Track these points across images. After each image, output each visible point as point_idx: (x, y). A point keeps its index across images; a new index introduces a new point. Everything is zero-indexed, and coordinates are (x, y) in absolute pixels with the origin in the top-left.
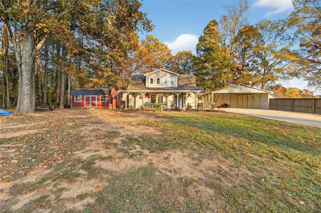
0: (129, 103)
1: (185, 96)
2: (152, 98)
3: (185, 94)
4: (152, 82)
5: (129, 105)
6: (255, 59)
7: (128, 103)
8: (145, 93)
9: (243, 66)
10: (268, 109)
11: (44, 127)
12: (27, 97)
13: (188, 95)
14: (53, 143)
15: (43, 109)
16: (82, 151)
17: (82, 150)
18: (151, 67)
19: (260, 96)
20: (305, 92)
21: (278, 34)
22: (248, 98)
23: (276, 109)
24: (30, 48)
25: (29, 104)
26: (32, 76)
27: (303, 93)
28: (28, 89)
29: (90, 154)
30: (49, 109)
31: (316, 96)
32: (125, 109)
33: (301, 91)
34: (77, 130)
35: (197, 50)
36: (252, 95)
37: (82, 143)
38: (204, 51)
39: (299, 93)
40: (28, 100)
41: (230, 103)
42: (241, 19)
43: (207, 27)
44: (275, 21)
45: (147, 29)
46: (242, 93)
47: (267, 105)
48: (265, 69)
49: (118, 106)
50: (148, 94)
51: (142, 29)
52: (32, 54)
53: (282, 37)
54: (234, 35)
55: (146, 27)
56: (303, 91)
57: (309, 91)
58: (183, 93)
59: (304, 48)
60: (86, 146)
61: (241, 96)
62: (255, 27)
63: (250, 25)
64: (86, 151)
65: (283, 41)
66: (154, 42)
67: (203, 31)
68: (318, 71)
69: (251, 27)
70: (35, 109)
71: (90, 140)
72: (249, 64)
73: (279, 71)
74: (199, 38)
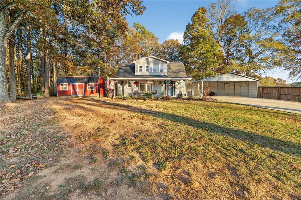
0: (118, 91)
1: (175, 84)
2: (142, 86)
3: (175, 82)
4: (141, 70)
5: (118, 94)
6: (239, 48)
7: (116, 91)
8: (134, 81)
9: (228, 56)
10: (256, 98)
11: (16, 122)
12: (3, 85)
13: (178, 83)
14: (13, 151)
15: (26, 98)
16: (54, 169)
17: (54, 165)
18: (139, 55)
19: (248, 84)
20: (278, 81)
21: (264, 23)
22: (235, 86)
23: (261, 97)
24: (3, 28)
25: (6, 93)
26: (11, 62)
27: (277, 82)
28: (2, 75)
29: (65, 175)
30: (32, 97)
31: (288, 84)
32: (113, 97)
33: (275, 80)
34: (55, 127)
35: (185, 38)
36: (239, 83)
37: (57, 150)
38: (192, 39)
39: (273, 82)
40: (4, 88)
41: (216, 92)
42: (228, 8)
43: (196, 14)
44: (263, 9)
45: (136, 11)
46: (229, 81)
47: (255, 94)
48: (249, 59)
49: (106, 94)
50: (137, 82)
51: (131, 11)
52: (5, 35)
53: (266, 27)
54: (221, 24)
55: (136, 9)
56: (277, 80)
57: (283, 80)
58: (172, 81)
59: (287, 38)
60: (62, 157)
61: (228, 84)
62: (243, 15)
63: (237, 14)
64: (60, 169)
65: (267, 30)
66: (141, 30)
67: (191, 19)
68: (297, 60)
69: (238, 16)
70: (17, 98)
71: (70, 145)
72: (233, 53)
73: (262, 60)
74: (187, 26)
